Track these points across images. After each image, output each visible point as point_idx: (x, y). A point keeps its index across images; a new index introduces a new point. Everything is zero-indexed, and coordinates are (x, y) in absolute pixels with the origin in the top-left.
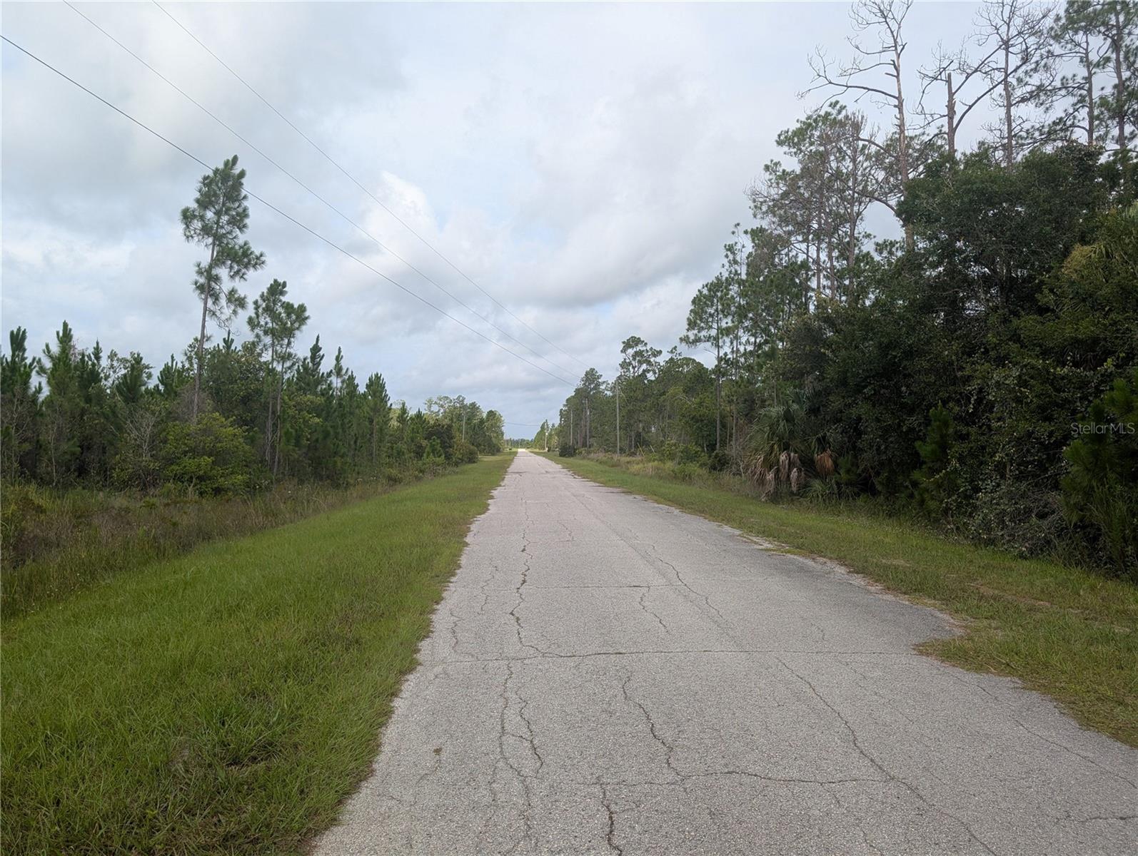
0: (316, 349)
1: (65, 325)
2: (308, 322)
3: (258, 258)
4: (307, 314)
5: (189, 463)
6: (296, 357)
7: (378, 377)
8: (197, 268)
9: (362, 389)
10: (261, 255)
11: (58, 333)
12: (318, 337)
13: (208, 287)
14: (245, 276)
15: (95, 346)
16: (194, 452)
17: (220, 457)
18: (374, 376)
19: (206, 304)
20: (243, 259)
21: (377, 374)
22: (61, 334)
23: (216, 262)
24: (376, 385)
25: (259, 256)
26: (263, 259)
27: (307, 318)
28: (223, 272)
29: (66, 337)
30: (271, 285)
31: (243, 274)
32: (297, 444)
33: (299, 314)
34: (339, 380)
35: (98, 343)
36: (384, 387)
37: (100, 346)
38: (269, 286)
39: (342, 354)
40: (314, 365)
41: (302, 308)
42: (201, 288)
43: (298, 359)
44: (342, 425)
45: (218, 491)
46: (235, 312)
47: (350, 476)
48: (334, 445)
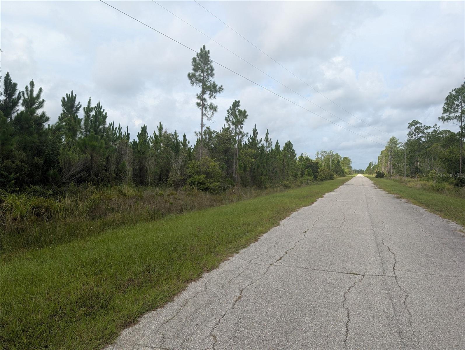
0: (255, 131)
1: (160, 123)
2: (248, 117)
3: (220, 88)
4: (247, 114)
5: (197, 178)
6: (244, 133)
7: (290, 143)
9: (282, 148)
10: (221, 86)
11: (158, 127)
12: (255, 125)
13: (202, 104)
14: (215, 97)
15: (175, 132)
16: (198, 173)
17: (208, 175)
18: (288, 142)
19: (202, 111)
20: (213, 89)
21: (290, 141)
22: (159, 127)
23: (203, 92)
24: (289, 146)
25: (220, 87)
26: (223, 88)
27: (247, 116)
28: (206, 96)
29: (161, 128)
30: (234, 103)
31: (215, 96)
32: (245, 170)
33: (244, 114)
34: (267, 143)
35: (176, 131)
36: (292, 147)
37: (177, 132)
38: (232, 104)
39: (268, 132)
40: (255, 137)
41: (245, 112)
42: (198, 104)
43: (245, 134)
44: (266, 162)
45: (206, 189)
46: (213, 113)
47: (267, 184)
48: (261, 171)
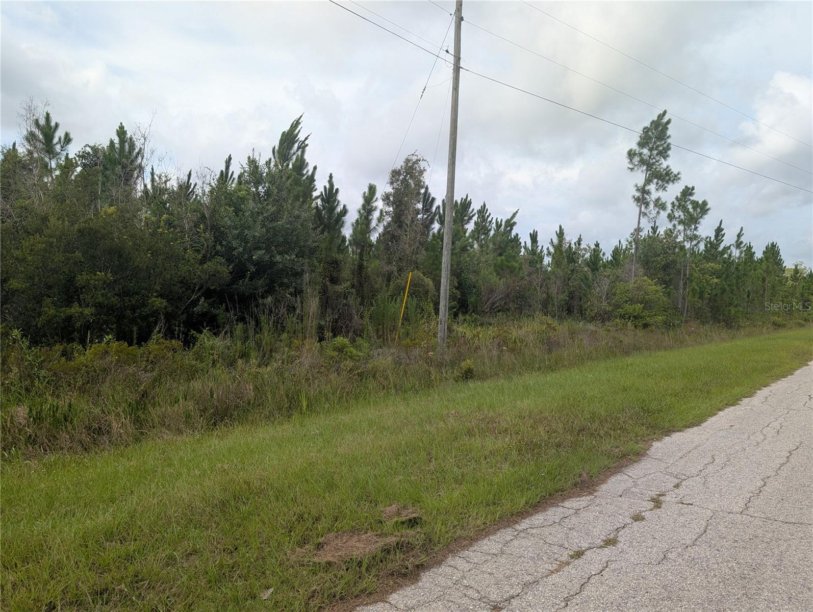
0: (719, 231)
1: (560, 227)
2: (709, 212)
3: (676, 176)
4: (708, 207)
5: (629, 308)
6: (700, 237)
7: (773, 246)
8: (636, 188)
9: (759, 255)
10: (678, 174)
11: (556, 232)
12: (721, 221)
13: (642, 199)
14: (666, 189)
15: (579, 237)
16: (632, 301)
17: (648, 304)
18: (770, 245)
19: (641, 208)
20: (666, 177)
21: (773, 243)
22: (558, 232)
23: (648, 181)
24: (772, 252)
25: (676, 174)
26: (679, 176)
27: (708, 209)
28: (652, 187)
29: (561, 234)
31: (665, 187)
32: (701, 297)
33: (703, 208)
34: (738, 251)
36: (779, 253)
37: (582, 237)
38: (682, 191)
39: (743, 232)
40: (717, 241)
41: (705, 203)
42: (637, 200)
43: (702, 238)
44: (737, 283)
45: (646, 326)
46: (658, 213)
47: (741, 321)
48: (729, 298)
